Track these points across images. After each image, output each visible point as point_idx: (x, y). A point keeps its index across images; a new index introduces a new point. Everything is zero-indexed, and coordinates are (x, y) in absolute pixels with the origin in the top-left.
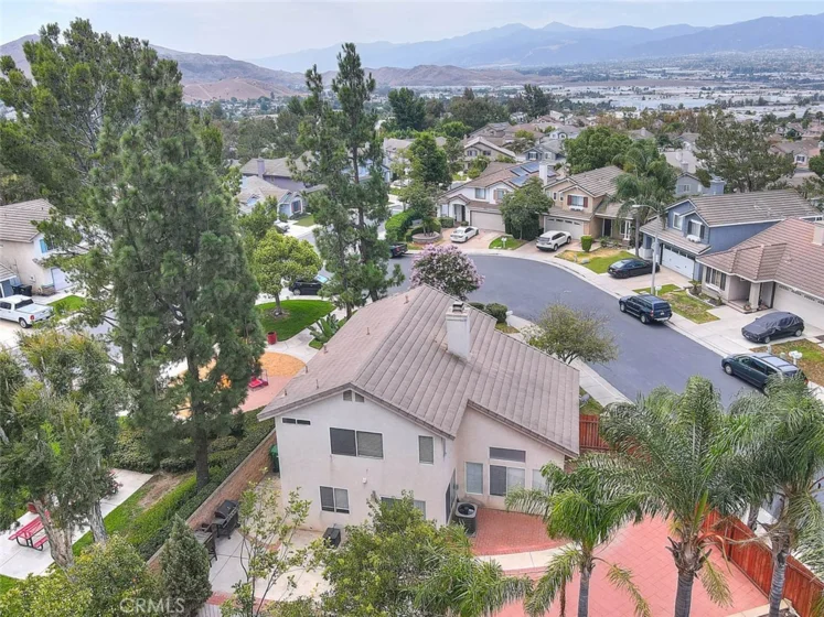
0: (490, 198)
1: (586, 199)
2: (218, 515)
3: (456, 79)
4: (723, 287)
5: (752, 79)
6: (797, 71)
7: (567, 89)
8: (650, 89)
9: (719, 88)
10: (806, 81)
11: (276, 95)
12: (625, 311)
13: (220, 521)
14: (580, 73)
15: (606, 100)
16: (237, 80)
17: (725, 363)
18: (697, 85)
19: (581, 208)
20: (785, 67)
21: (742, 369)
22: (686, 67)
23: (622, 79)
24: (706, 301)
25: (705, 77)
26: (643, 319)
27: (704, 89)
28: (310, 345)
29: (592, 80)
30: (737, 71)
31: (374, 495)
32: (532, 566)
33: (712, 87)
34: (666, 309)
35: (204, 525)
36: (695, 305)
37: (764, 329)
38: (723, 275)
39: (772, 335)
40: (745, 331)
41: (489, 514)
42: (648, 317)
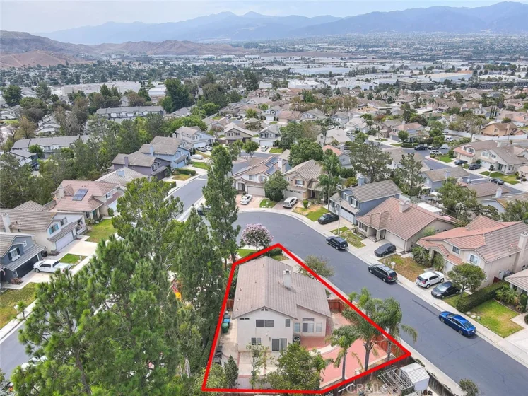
0: (257, 180)
1: (303, 182)
2: (218, 352)
3: (192, 50)
4: (366, 231)
5: (368, 52)
6: (392, 47)
7: (262, 58)
8: (312, 59)
9: (350, 59)
10: (397, 53)
11: (70, 63)
12: (329, 244)
14: (269, 47)
15: (287, 68)
16: (39, 52)
17: (369, 269)
18: (338, 56)
19: (302, 186)
20: (386, 45)
21: (375, 271)
22: (331, 43)
23: (294, 51)
24: (360, 236)
25: (342, 51)
26: (337, 248)
27: (342, 59)
29: (277, 51)
30: (360, 46)
31: (270, 339)
33: (347, 58)
34: (345, 244)
35: (216, 356)
36: (356, 239)
37: (383, 252)
38: (366, 227)
39: (386, 253)
40: (375, 253)
41: (303, 338)
42: (339, 247)
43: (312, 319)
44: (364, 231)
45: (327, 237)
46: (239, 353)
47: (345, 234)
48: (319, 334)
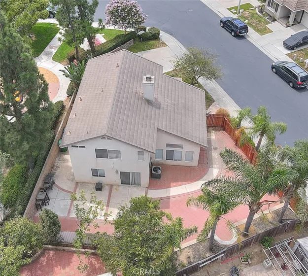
2: (46, 183)
4: (276, 11)
12: (223, 27)
13: (47, 185)
17: (273, 67)
21: (281, 72)
24: (266, 18)
26: (233, 34)
28: (53, 59)
31: (117, 172)
32: (186, 192)
34: (245, 28)
35: (41, 189)
36: (260, 21)
37: (295, 43)
38: (278, 5)
39: (298, 45)
40: (285, 44)
41: (165, 167)
42: (235, 33)
43: (181, 147)
44: (273, 11)
45: (222, 17)
46: (77, 183)
47: (247, 13)
48: (189, 164)
